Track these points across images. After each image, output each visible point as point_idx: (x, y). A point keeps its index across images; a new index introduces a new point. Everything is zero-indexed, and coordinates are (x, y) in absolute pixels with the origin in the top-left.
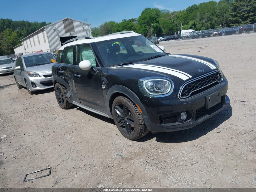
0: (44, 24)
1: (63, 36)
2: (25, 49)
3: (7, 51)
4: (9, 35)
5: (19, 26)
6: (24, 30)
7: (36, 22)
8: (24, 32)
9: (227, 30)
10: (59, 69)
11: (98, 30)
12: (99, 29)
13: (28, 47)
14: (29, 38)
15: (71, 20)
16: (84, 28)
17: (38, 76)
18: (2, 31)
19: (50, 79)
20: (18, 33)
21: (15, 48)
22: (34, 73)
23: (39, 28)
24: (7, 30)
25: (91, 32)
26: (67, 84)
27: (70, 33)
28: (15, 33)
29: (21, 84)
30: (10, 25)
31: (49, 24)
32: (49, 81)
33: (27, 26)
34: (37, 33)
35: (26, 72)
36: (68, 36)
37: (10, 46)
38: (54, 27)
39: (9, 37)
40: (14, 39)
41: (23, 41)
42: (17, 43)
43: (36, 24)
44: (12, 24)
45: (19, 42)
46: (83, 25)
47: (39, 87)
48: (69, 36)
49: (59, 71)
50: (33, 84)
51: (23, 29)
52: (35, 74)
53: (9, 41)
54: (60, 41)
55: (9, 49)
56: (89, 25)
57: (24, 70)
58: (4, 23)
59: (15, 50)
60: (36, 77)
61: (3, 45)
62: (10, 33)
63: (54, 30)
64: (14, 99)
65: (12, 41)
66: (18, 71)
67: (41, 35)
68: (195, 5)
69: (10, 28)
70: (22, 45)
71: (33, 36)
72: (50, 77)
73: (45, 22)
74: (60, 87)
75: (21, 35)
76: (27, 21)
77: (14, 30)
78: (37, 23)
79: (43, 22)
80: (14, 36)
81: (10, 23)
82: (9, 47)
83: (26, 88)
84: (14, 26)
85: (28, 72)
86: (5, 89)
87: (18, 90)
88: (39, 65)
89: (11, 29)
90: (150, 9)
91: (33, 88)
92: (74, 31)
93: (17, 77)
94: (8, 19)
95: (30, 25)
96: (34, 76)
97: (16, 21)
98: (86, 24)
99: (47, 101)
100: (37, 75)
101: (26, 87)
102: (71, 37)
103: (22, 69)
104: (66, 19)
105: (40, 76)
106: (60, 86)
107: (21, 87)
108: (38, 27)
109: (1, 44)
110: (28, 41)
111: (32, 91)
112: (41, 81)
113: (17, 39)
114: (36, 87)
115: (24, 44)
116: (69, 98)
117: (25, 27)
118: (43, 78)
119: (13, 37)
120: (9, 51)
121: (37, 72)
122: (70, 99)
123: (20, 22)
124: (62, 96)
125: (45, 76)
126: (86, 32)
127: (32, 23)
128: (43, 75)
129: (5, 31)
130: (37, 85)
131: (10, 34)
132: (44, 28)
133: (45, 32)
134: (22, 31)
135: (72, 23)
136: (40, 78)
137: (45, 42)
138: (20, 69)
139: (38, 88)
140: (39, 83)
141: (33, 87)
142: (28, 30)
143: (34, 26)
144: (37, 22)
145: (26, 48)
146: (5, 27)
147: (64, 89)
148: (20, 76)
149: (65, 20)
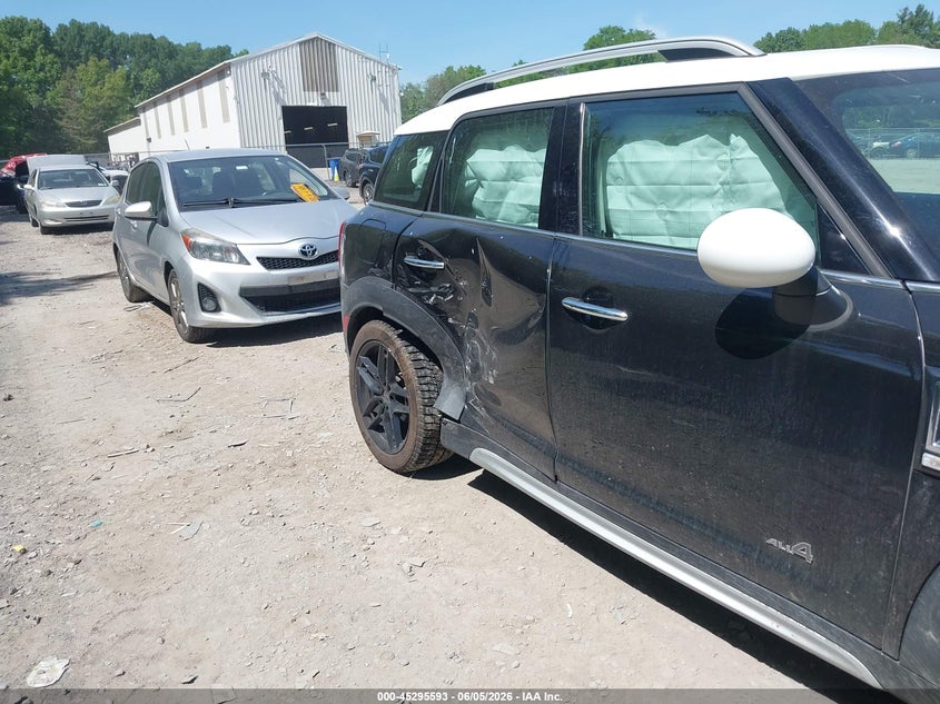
0: (223, 53)
1: (295, 104)
2: (149, 140)
3: (83, 141)
4: (95, 84)
5: (132, 54)
6: (150, 71)
7: (195, 43)
8: (150, 76)
9: (929, 137)
10: (413, 246)
11: (420, 92)
12: (422, 90)
13: (159, 132)
14: (168, 98)
15: (330, 44)
16: (374, 79)
17: (234, 257)
18: (73, 67)
19: (290, 277)
20: (128, 78)
21: (113, 132)
22: (218, 244)
23: (203, 68)
24: (90, 63)
25: (398, 99)
26: (448, 338)
27: (323, 94)
28: (116, 78)
29: (139, 284)
30: (101, 46)
31: (242, 54)
32: (283, 287)
33: (161, 56)
34: (199, 84)
35: (176, 232)
36: (311, 104)
37: (94, 122)
38: (265, 64)
39: (96, 91)
40: (110, 98)
41: (144, 109)
42: (120, 113)
43: (195, 51)
44: (107, 42)
45: (127, 112)
46: (369, 67)
47: (233, 310)
48: (315, 104)
49: (410, 260)
50: (207, 295)
51: (147, 67)
52: (220, 249)
53: (94, 104)
54: (282, 121)
55: (90, 134)
56: (394, 70)
57: (165, 223)
58: (82, 37)
59: (111, 139)
60: (222, 260)
61: (69, 117)
62: (98, 74)
63: (265, 75)
64: (109, 358)
65: (103, 106)
66: (134, 223)
67: (212, 91)
68: (790, 31)
69: (100, 57)
70: (138, 123)
71: (181, 92)
72: (289, 267)
73: (229, 49)
74: (397, 351)
75: (138, 86)
76: (163, 37)
77: (115, 65)
78: (200, 50)
79: (219, 47)
80: (113, 89)
81: (103, 39)
82: (93, 128)
83: (166, 308)
84: (114, 52)
85: (186, 237)
86: (68, 298)
87: (128, 310)
88: (237, 204)
89: (105, 62)
90: (622, 30)
91: (203, 314)
92: (336, 88)
93: (127, 247)
94: (94, 24)
95: (172, 51)
96: (212, 258)
97: (123, 35)
98: (382, 65)
99: (280, 395)
100: (226, 252)
101: (166, 301)
102: (325, 107)
103: (159, 217)
104: (313, 40)
105: (243, 260)
106: (399, 343)
107: (138, 295)
108: (201, 64)
109: (64, 113)
110: (163, 108)
111: (198, 328)
112: (245, 285)
113: (122, 99)
114: (217, 309)
115: (145, 121)
116: (451, 425)
117: (153, 60)
118: (258, 269)
119: (109, 93)
120: (90, 142)
121: (231, 238)
122: (460, 429)
123: (136, 37)
124: (402, 400)
125: (268, 262)
126: (382, 95)
127: (180, 45)
128: (258, 258)
129: (82, 66)
130: (223, 304)
131: (99, 80)
132: (228, 67)
133: (229, 81)
134: (144, 74)
135: (333, 55)
136: (243, 269)
137: (226, 118)
138: (149, 216)
139: (228, 317)
140: (237, 291)
141: (203, 310)
142: (163, 72)
143: (188, 59)
144: (200, 45)
145: (153, 135)
146: (83, 53)
147: (419, 365)
148: (141, 249)
149: (308, 41)
